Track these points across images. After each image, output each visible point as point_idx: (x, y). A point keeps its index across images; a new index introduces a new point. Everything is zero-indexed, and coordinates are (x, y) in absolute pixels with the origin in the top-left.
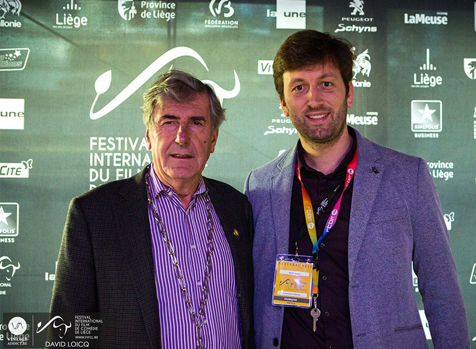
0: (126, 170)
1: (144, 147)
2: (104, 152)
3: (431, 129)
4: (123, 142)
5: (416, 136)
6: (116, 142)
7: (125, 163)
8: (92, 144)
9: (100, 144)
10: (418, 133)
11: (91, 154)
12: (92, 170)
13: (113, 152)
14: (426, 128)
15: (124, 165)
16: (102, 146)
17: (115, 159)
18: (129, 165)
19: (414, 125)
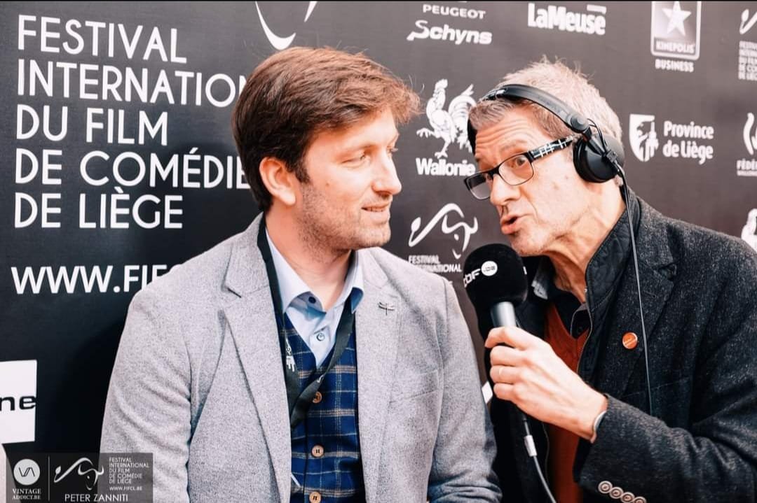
0: (111, 112)
1: (155, 53)
2: (55, 58)
3: (682, 53)
4: (103, 33)
5: (659, 64)
6: (86, 33)
7: (109, 92)
8: (22, 32)
9: (45, 34)
10: (661, 58)
11: (21, 62)
12: (21, 108)
13: (79, 59)
14: (674, 50)
15: (105, 97)
16: (50, 42)
17: (84, 81)
18: (118, 98)
19: (656, 40)
